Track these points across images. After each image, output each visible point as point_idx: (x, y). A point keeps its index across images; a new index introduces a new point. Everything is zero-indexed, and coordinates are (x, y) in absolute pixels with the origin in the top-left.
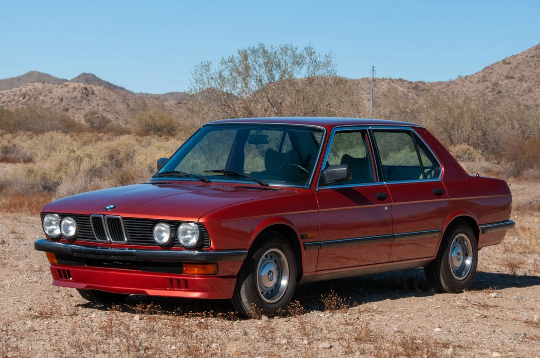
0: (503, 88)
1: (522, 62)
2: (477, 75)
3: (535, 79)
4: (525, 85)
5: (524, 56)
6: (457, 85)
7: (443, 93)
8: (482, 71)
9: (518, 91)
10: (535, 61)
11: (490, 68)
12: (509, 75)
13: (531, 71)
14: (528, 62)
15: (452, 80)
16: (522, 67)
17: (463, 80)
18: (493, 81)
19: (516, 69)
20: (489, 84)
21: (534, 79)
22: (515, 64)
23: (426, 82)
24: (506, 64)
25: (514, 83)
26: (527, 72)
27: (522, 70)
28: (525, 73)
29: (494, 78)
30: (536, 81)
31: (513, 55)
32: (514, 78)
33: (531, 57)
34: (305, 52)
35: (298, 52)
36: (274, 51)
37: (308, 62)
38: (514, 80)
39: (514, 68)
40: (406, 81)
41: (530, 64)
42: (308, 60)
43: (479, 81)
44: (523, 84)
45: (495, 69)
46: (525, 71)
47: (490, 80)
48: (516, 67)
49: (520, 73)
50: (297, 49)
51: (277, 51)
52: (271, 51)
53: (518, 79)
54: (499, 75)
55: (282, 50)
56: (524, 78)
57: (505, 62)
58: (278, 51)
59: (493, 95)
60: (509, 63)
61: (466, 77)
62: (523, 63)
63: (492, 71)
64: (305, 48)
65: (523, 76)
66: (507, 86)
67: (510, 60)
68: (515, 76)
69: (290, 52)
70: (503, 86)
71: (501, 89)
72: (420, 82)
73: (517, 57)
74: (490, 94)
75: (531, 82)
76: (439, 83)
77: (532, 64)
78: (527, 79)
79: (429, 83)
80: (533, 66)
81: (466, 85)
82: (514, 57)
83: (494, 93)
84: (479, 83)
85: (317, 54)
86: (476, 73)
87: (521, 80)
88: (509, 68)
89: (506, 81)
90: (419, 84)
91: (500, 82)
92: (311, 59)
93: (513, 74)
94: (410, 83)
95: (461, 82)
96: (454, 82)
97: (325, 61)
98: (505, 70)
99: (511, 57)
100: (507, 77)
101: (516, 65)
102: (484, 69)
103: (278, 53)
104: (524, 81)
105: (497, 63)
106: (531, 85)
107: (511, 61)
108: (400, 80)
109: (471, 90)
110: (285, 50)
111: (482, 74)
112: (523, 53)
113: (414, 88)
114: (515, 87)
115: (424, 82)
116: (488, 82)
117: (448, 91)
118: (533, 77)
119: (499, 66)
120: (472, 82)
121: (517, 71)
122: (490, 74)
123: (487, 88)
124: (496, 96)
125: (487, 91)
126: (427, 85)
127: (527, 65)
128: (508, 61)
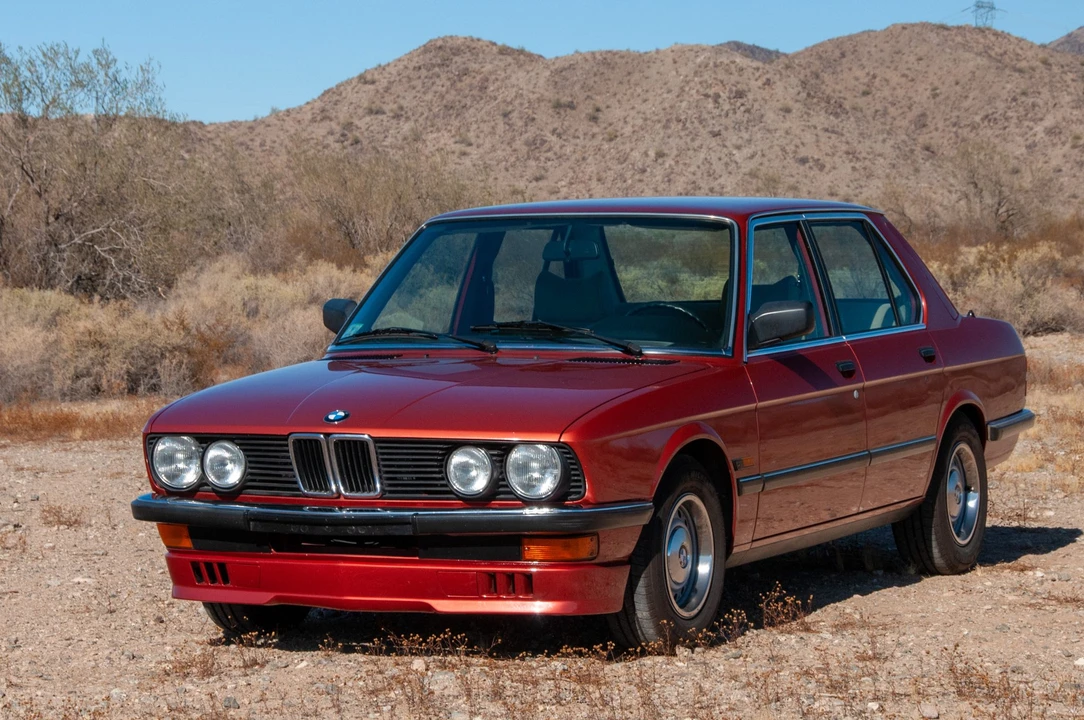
0: (362, 133)
1: (398, 79)
2: (309, 107)
3: (426, 115)
4: (406, 127)
5: (401, 67)
6: (269, 128)
7: (242, 144)
8: (319, 98)
9: (393, 140)
10: (423, 77)
11: (334, 93)
12: (374, 107)
13: (415, 97)
14: (409, 79)
15: (260, 118)
16: (397, 89)
17: (280, 117)
18: (343, 117)
19: (386, 95)
20: (333, 125)
21: (422, 114)
22: (384, 83)
23: (206, 122)
24: (366, 83)
25: (384, 123)
26: (408, 99)
27: (398, 97)
28: (404, 103)
29: (343, 113)
30: (427, 118)
31: (380, 66)
32: (384, 113)
33: (415, 68)
34: (95, 61)
35: (82, 59)
36: (26, 58)
37: (102, 82)
38: (384, 117)
39: (381, 91)
40: (166, 120)
41: (413, 83)
42: (101, 76)
43: (313, 120)
44: (401, 123)
45: (344, 95)
46: (404, 98)
47: (336, 117)
48: (387, 90)
49: (395, 103)
50: (77, 53)
51: (34, 58)
52: (19, 58)
53: (391, 114)
54: (352, 107)
55: (45, 55)
56: (403, 113)
57: (363, 79)
58: (38, 57)
59: (344, 148)
60: (373, 82)
61: (288, 111)
62: (400, 80)
63: (338, 98)
64: (95, 52)
65: (401, 108)
66: (372, 128)
67: (373, 75)
68: (386, 108)
69: (62, 60)
70: (363, 129)
71: (358, 135)
72: (194, 122)
73: (387, 69)
74: (337, 145)
75: (416, 121)
76: (234, 125)
77: (418, 83)
79: (211, 124)
80: (419, 87)
81: (289, 128)
82: (381, 68)
83: (346, 143)
84: (316, 125)
85: (120, 65)
86: (308, 103)
87: (397, 117)
88: (372, 93)
89: (367, 119)
90: (192, 128)
91: (356, 122)
92: (107, 75)
93: (381, 105)
94: (173, 124)
95: (278, 122)
96: (263, 122)
97: (140, 79)
98: (364, 96)
99: (376, 69)
100: (371, 112)
101: (386, 84)
102: (323, 95)
103: (38, 62)
104: (403, 119)
105: (349, 82)
106: (417, 125)
107: (376, 77)
108: (153, 119)
110: (51, 56)
111: (319, 105)
112: (399, 60)
114: (387, 130)
115: (201, 123)
116: (331, 120)
117: (252, 140)
118: (420, 109)
119: (353, 89)
120: (299, 121)
121: (388, 98)
122: (336, 104)
123: (331, 133)
124: (350, 149)
125: (330, 140)
126: (209, 129)
127: (407, 85)
128: (369, 77)
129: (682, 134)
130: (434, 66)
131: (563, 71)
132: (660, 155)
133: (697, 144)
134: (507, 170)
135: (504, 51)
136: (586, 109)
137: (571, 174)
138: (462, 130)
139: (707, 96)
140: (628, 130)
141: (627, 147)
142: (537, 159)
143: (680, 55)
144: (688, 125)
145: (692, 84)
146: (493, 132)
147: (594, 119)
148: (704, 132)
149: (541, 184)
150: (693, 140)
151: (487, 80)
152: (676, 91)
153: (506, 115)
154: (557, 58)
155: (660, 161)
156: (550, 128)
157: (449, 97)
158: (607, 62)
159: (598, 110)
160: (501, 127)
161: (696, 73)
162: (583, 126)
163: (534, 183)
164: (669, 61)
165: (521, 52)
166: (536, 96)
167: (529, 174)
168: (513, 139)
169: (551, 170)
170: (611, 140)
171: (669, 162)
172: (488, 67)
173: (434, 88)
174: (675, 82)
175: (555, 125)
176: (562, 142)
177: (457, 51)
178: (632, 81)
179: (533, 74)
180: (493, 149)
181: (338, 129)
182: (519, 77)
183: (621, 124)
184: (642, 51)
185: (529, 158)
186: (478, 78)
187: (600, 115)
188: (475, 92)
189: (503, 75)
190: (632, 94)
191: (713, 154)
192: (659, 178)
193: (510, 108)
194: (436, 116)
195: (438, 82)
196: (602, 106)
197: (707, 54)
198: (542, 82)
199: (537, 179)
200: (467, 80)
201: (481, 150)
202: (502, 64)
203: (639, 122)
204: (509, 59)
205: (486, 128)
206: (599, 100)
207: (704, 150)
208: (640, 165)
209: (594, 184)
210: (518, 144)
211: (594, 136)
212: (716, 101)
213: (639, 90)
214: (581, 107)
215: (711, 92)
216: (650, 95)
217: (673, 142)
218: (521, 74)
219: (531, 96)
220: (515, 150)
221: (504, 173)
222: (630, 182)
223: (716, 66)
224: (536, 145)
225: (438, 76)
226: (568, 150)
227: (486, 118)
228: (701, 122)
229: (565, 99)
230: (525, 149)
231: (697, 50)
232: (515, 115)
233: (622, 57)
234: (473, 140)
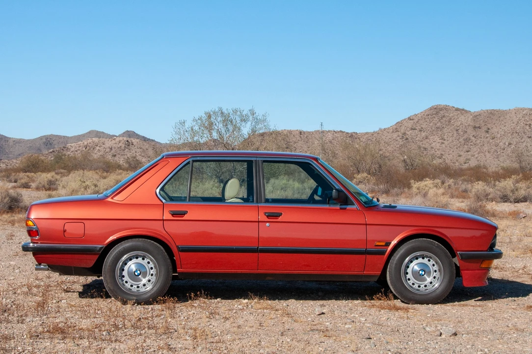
0: (409, 136)
1: (421, 118)
2: (392, 128)
4: (423, 134)
5: (422, 115)
6: (378, 134)
7: (369, 140)
9: (419, 138)
10: (429, 118)
11: (400, 123)
12: (413, 127)
13: (427, 124)
14: (425, 119)
15: (375, 131)
16: (421, 122)
17: (382, 131)
18: (402, 131)
22: (417, 120)
23: (358, 133)
24: (411, 120)
25: (416, 133)
27: (421, 124)
28: (423, 127)
29: (402, 130)
30: (430, 131)
33: (427, 115)
34: (249, 113)
36: (228, 112)
37: (251, 119)
38: (416, 131)
39: (416, 122)
40: (345, 132)
41: (426, 120)
43: (393, 132)
45: (403, 124)
46: (423, 125)
49: (420, 126)
50: (243, 111)
51: (230, 112)
54: (406, 127)
55: (233, 111)
56: (422, 130)
57: (410, 119)
59: (403, 141)
60: (413, 120)
61: (385, 129)
63: (401, 125)
64: (249, 110)
65: (422, 128)
66: (412, 134)
68: (417, 128)
69: (238, 113)
71: (407, 137)
72: (354, 133)
73: (418, 115)
74: (401, 140)
75: (427, 132)
76: (367, 133)
77: (428, 120)
78: (425, 130)
79: (360, 133)
81: (385, 134)
82: (416, 115)
83: (403, 139)
85: (257, 114)
86: (391, 126)
87: (420, 131)
88: (413, 123)
89: (411, 131)
90: (354, 134)
91: (407, 132)
92: (253, 117)
93: (415, 127)
94: (347, 133)
95: (381, 133)
96: (377, 132)
97: (263, 118)
98: (410, 124)
99: (414, 115)
100: (412, 129)
102: (396, 124)
103: (231, 114)
104: (423, 132)
105: (405, 120)
106: (427, 134)
107: (414, 118)
108: (341, 131)
109: (388, 138)
110: (235, 111)
111: (395, 127)
112: (422, 112)
113: (350, 137)
114: (417, 135)
116: (399, 132)
117: (373, 138)
118: (428, 128)
119: (406, 122)
120: (388, 132)
121: (418, 125)
122: (400, 127)
123: (399, 136)
124: (405, 141)
125: (398, 138)
126: (359, 135)
127: (424, 121)
128: (412, 118)
129: (518, 137)
130: (433, 114)
131: (477, 116)
132: (510, 144)
133: (522, 140)
134: (457, 149)
135: (457, 109)
136: (484, 129)
137: (479, 150)
138: (442, 135)
139: (526, 125)
140: (499, 136)
141: (499, 141)
142: (467, 145)
143: (517, 111)
144: (520, 134)
145: (521, 121)
146: (453, 136)
147: (487, 132)
148: (525, 137)
149: (468, 153)
150: (521, 139)
151: (451, 119)
152: (516, 123)
153: (457, 130)
154: (475, 112)
155: (510, 146)
156: (472, 135)
157: (439, 124)
158: (492, 113)
159: (489, 129)
160: (455, 135)
161: (523, 117)
162: (483, 134)
163: (466, 153)
164: (513, 113)
165: (463, 110)
166: (468, 124)
167: (465, 150)
168: (459, 138)
169: (472, 148)
170: (493, 139)
171: (513, 146)
172: (452, 115)
173: (433, 121)
174: (515, 120)
175: (474, 134)
176: (476, 139)
177: (441, 109)
178: (501, 119)
179: (466, 117)
180: (453, 141)
181: (400, 135)
182: (462, 118)
183: (496, 133)
184: (504, 110)
185: (465, 145)
186: (448, 118)
187: (489, 130)
188: (447, 123)
189: (456, 117)
190: (500, 124)
191: (528, 144)
192: (509, 152)
193: (459, 128)
194: (433, 131)
195: (435, 119)
196: (490, 128)
197: (527, 111)
198: (469, 119)
199: (467, 152)
200: (444, 119)
201: (448, 142)
202: (456, 114)
203: (503, 133)
204: (459, 112)
205: (450, 135)
206: (489, 126)
207: (525, 142)
208: (503, 147)
209: (487, 153)
210: (461, 140)
211: (487, 137)
212: (530, 126)
213: (503, 122)
214: (483, 128)
215: (528, 123)
216: (506, 124)
217: (515, 140)
218: (463, 117)
219: (466, 124)
220: (460, 142)
221: (456, 149)
222: (499, 153)
223: (530, 115)
224: (467, 140)
225: (435, 118)
226: (478, 142)
227: (450, 131)
228: (524, 133)
229: (477, 125)
230: (463, 142)
231: (523, 109)
232: (460, 130)
233: (497, 112)
234: (446, 139)
